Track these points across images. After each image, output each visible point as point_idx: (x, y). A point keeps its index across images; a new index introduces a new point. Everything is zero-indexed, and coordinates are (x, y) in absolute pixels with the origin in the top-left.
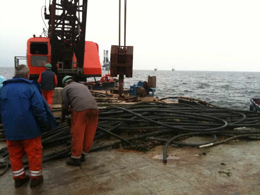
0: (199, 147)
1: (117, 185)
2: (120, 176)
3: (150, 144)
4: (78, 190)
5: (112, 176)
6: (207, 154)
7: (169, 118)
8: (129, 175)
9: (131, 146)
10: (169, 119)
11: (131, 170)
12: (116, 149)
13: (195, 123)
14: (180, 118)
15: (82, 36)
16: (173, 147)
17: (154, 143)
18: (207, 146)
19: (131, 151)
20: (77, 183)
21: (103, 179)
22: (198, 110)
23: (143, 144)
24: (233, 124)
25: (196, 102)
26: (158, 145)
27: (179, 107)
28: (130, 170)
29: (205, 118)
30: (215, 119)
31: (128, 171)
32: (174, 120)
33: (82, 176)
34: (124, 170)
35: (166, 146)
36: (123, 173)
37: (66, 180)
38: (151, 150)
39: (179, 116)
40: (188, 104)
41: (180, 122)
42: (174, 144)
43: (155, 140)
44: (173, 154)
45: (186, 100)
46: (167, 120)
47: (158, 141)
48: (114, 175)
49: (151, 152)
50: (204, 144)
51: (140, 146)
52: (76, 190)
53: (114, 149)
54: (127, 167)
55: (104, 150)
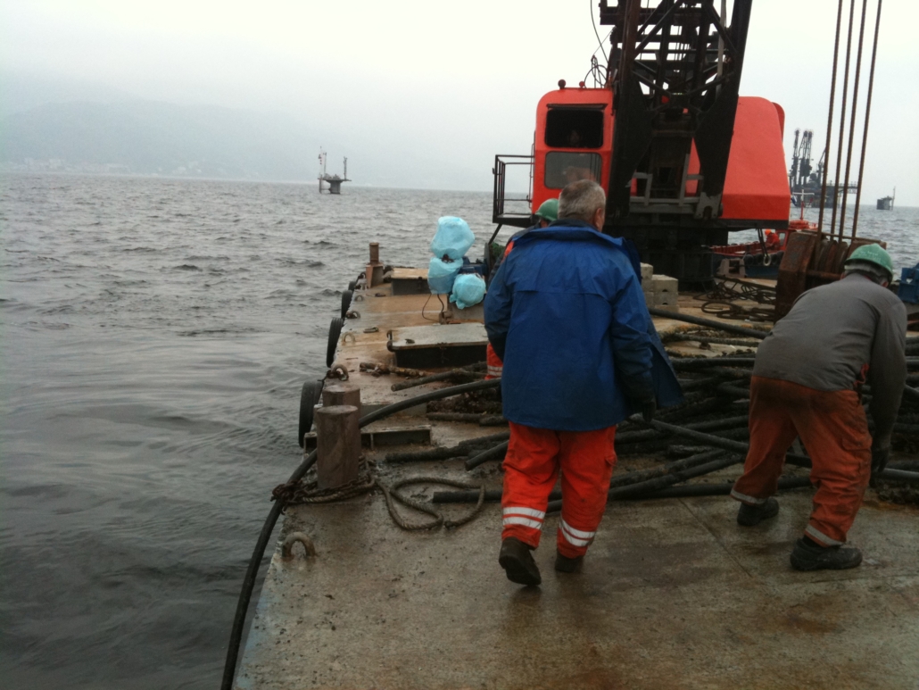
1: (857, 619)
2: (866, 590)
5: (836, 585)
8: (900, 591)
9: (908, 493)
11: (908, 575)
15: (728, 80)
19: (907, 510)
20: (707, 588)
21: (801, 588)
28: (904, 575)
31: (897, 576)
33: (722, 566)
34: (880, 572)
36: (880, 582)
37: (669, 570)
48: (842, 582)
54: (892, 563)
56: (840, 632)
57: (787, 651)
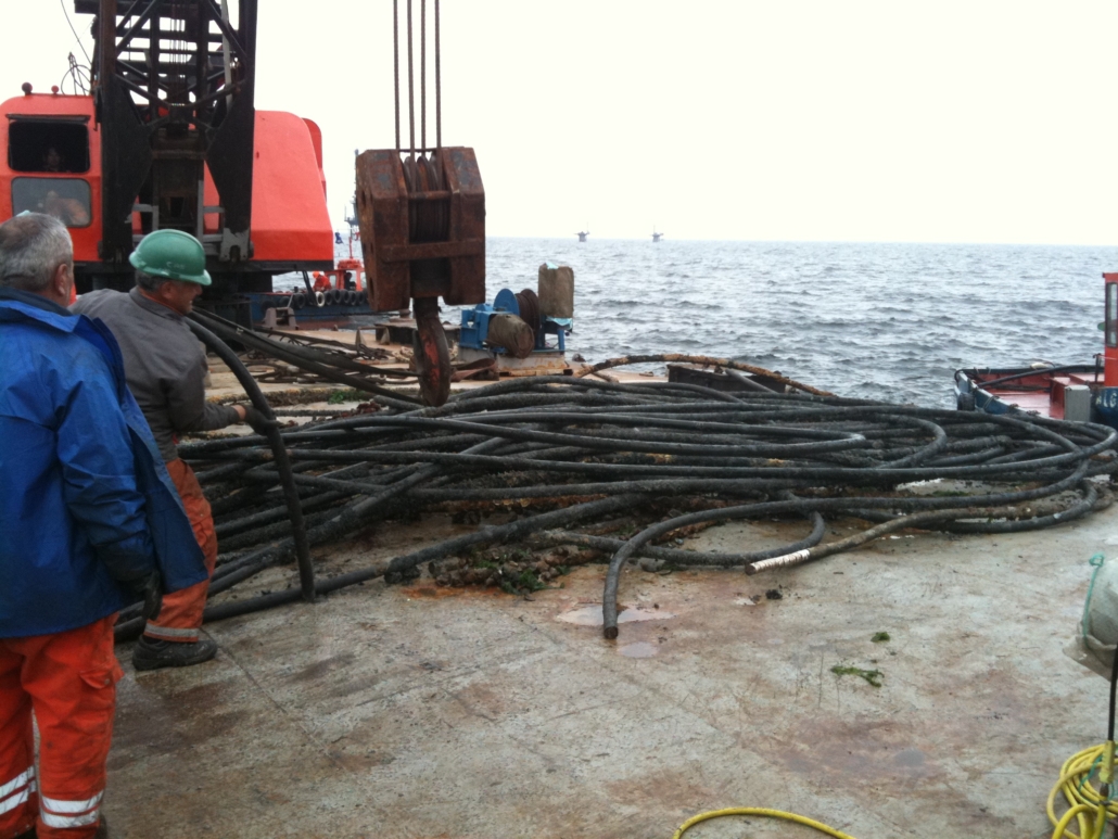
0: (753, 568)
1: (408, 741)
2: (420, 700)
3: (547, 562)
4: (236, 770)
5: (386, 703)
6: (785, 596)
8: (456, 696)
9: (467, 573)
10: (630, 454)
11: (466, 674)
12: (403, 585)
13: (735, 464)
15: (239, 90)
16: (645, 568)
17: (565, 553)
18: (784, 563)
19: (467, 594)
20: (231, 740)
21: (344, 715)
22: (750, 413)
23: (517, 558)
24: (892, 467)
25: (743, 374)
26: (580, 562)
27: (671, 401)
28: (462, 675)
31: (453, 677)
32: (650, 454)
33: (251, 706)
34: (436, 676)
35: (616, 566)
36: (434, 690)
37: (183, 727)
38: (554, 585)
39: (670, 440)
40: (710, 385)
41: (672, 463)
42: (650, 556)
43: (571, 543)
44: (642, 598)
45: (699, 369)
46: (620, 455)
47: (581, 545)
48: (393, 698)
49: (551, 596)
50: (773, 555)
51: (503, 570)
52: (227, 768)
53: (394, 587)
54: (449, 663)
55: (349, 594)
56: (389, 762)
57: (326, 803)
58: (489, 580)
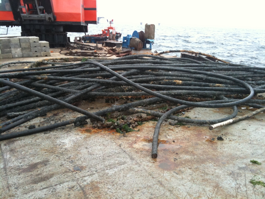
0: (212, 127)
3: (134, 120)
6: (225, 139)
7: (167, 79)
8: (83, 188)
9: (104, 124)
10: (167, 81)
12: (80, 127)
13: (204, 86)
14: (182, 78)
16: (170, 124)
17: (141, 117)
18: (224, 125)
22: (208, 67)
23: (123, 119)
25: (204, 57)
26: (147, 120)
27: (182, 63)
29: (219, 79)
30: (234, 81)
32: (174, 81)
35: (160, 122)
38: (136, 129)
39: (181, 76)
40: (193, 59)
41: (182, 85)
42: (172, 119)
43: (144, 113)
44: (168, 137)
45: (191, 55)
46: (164, 81)
47: (148, 114)
49: (134, 134)
50: (219, 122)
51: (117, 123)
53: (77, 128)
58: (112, 127)
